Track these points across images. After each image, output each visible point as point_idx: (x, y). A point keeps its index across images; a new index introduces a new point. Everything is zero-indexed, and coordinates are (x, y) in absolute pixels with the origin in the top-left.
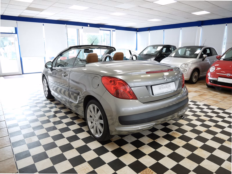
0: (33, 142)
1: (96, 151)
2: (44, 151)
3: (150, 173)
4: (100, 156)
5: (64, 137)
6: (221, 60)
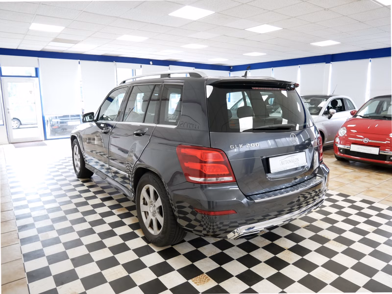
0: (50, 238)
1: (137, 251)
2: (64, 250)
3: (205, 279)
4: (140, 258)
5: (94, 232)
6: (358, 117)
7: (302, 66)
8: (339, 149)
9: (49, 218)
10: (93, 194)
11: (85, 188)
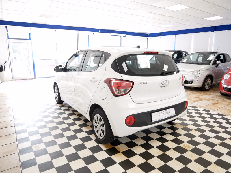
0: (40, 149)
4: (107, 168)
7: (195, 34)
8: (224, 88)
9: (39, 133)
10: (67, 116)
11: (62, 111)
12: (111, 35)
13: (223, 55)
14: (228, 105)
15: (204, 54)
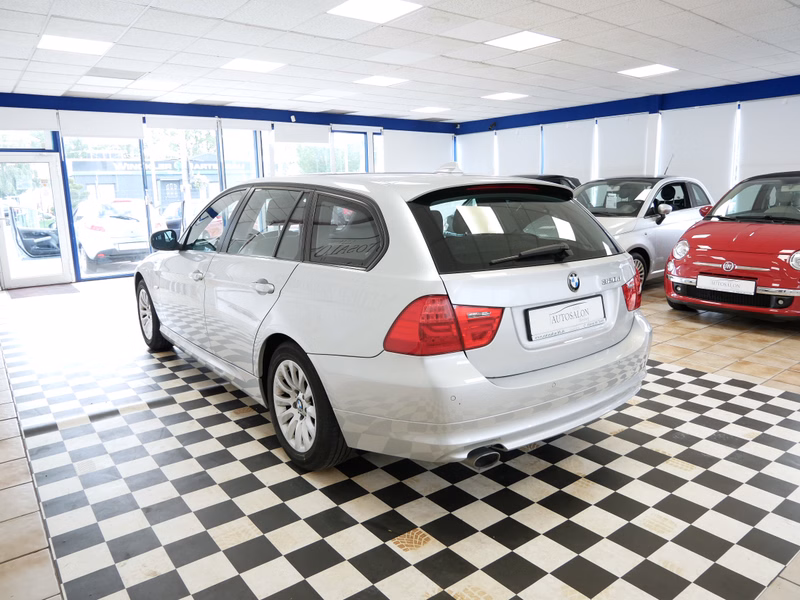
0: (98, 469)
1: (278, 489)
2: (128, 491)
3: (421, 539)
4: (286, 503)
5: (189, 456)
8: (675, 286)
9: (93, 431)
10: (184, 383)
11: (166, 371)
12: (332, 131)
13: (683, 185)
14: (681, 337)
15: (623, 183)
